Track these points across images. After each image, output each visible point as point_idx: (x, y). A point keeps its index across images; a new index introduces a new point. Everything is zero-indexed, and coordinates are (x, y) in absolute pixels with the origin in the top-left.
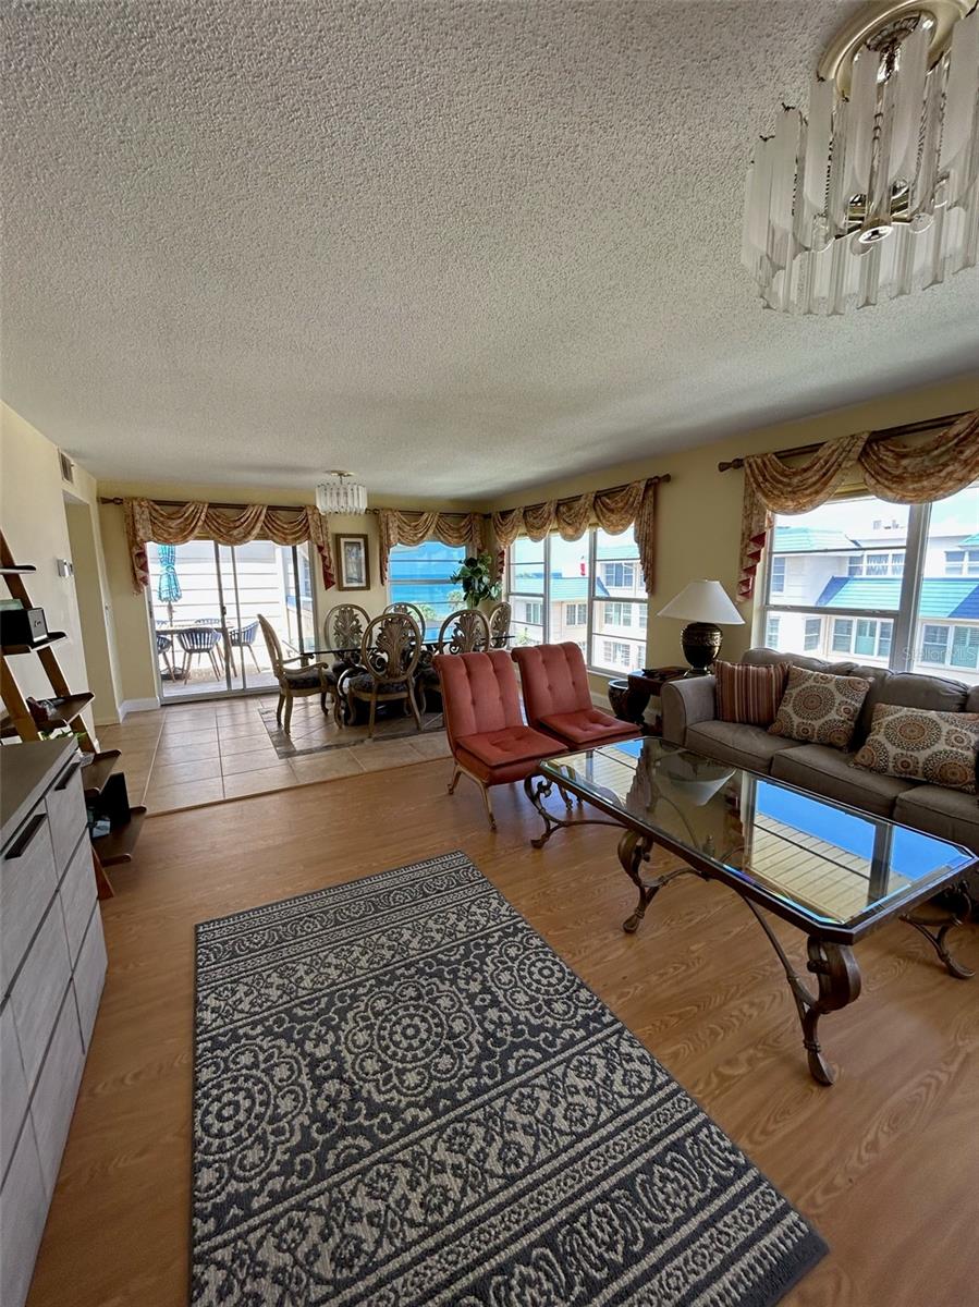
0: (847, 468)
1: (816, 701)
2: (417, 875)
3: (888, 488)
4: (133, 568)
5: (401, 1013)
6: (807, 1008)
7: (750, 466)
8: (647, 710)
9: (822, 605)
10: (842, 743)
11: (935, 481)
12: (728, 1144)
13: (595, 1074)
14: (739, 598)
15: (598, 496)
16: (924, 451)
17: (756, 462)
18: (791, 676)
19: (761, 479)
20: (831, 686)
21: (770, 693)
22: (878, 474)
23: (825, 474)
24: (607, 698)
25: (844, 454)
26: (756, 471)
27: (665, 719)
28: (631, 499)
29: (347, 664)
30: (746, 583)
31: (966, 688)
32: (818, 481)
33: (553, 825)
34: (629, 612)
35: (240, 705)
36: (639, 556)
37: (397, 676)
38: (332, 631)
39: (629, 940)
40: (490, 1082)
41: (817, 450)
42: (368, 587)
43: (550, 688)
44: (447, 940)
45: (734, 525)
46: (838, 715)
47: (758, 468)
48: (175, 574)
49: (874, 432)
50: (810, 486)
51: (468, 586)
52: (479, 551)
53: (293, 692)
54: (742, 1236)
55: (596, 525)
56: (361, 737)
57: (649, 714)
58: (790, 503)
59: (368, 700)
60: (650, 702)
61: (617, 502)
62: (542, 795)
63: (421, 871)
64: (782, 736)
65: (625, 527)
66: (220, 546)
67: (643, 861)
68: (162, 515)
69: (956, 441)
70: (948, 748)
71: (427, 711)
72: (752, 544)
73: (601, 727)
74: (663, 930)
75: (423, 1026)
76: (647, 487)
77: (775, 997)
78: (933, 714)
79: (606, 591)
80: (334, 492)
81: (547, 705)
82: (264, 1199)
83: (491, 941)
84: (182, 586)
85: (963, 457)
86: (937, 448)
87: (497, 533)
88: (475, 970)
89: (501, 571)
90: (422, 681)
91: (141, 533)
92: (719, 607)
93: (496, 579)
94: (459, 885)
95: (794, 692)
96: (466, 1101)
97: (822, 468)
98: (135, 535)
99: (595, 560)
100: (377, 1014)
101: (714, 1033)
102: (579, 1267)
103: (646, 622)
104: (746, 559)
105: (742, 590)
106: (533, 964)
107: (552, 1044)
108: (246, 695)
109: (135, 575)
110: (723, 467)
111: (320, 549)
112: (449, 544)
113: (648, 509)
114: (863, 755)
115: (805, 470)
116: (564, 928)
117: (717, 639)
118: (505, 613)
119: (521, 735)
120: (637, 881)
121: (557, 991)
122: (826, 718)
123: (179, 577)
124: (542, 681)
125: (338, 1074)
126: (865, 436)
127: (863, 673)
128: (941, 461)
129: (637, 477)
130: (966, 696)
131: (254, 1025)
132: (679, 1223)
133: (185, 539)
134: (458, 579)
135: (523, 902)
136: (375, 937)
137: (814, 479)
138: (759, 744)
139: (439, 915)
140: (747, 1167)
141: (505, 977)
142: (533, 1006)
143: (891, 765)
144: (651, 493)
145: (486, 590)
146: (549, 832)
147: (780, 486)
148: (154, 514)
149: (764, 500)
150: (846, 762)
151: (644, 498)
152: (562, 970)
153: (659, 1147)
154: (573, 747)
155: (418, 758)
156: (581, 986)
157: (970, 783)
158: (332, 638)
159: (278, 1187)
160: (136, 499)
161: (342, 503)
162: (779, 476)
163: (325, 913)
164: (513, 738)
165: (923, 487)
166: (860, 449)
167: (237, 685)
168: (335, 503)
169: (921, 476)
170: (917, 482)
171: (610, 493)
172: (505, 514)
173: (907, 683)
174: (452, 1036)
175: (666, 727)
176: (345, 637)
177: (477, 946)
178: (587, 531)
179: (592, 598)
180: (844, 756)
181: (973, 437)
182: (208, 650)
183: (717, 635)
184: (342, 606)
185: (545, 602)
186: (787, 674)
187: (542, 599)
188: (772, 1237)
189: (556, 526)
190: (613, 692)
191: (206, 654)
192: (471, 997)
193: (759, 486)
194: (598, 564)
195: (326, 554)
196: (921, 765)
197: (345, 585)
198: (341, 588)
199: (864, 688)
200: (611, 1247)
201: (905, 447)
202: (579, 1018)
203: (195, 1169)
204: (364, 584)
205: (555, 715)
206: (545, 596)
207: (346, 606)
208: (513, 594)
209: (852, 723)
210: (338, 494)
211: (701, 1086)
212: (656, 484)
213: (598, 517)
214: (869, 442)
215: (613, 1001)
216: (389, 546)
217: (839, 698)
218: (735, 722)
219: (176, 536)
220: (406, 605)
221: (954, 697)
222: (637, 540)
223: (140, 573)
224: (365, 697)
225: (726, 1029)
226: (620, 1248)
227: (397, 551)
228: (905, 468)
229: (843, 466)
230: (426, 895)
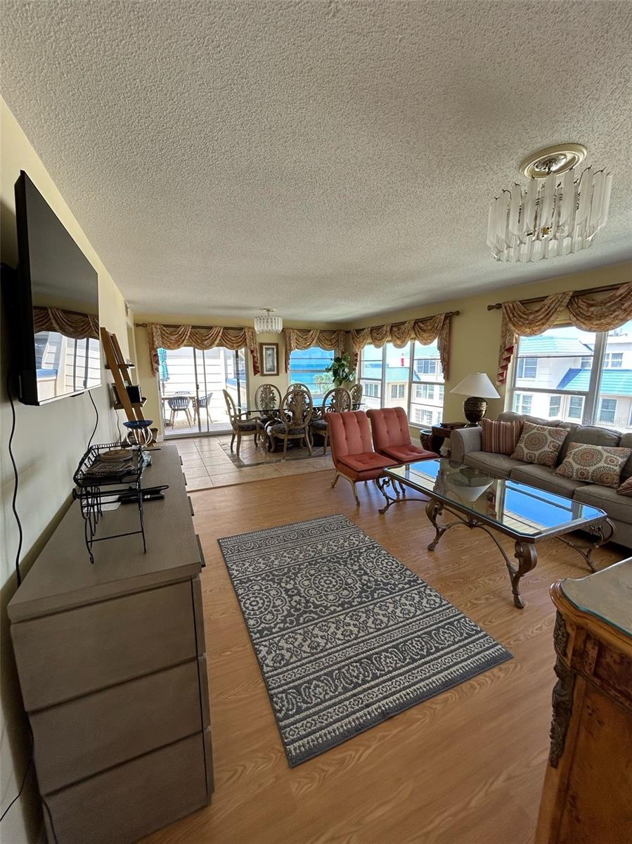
0: (559, 311)
1: (537, 441)
2: (320, 523)
3: (583, 323)
4: (152, 363)
5: (322, 575)
6: (514, 575)
7: (506, 308)
8: (442, 447)
9: (559, 389)
10: (550, 464)
11: (608, 320)
12: (473, 624)
13: (414, 600)
14: (498, 383)
15: (416, 322)
16: (603, 303)
17: (509, 306)
18: (525, 427)
19: (511, 316)
20: (546, 433)
21: (512, 434)
22: (578, 315)
23: (547, 314)
24: (419, 441)
25: (559, 303)
26: (509, 311)
27: (452, 452)
28: (436, 325)
29: (270, 418)
30: (502, 375)
31: (621, 434)
32: (544, 317)
33: (390, 501)
34: (433, 390)
35: (205, 441)
36: (439, 358)
37: (299, 425)
38: (259, 399)
39: (430, 553)
40: (366, 600)
41: (544, 300)
42: (278, 374)
43: (388, 432)
44: (340, 549)
45: (497, 343)
46: (548, 449)
47: (510, 309)
48: (166, 365)
49: (576, 291)
50: (539, 321)
51: (336, 373)
52: (343, 353)
53: (242, 433)
54: (476, 651)
55: (415, 339)
56: (279, 459)
57: (443, 449)
58: (528, 330)
59: (282, 438)
60: (445, 442)
61: (427, 326)
62: (385, 486)
63: (323, 521)
64: (518, 460)
65: (432, 341)
66: (196, 350)
67: (438, 515)
68: (167, 333)
69: (619, 298)
70: (605, 465)
71: (314, 446)
72: (506, 353)
73: (416, 454)
74: (448, 550)
75: (333, 580)
76: (446, 318)
77: (501, 577)
78: (600, 448)
79: (419, 378)
80: (265, 321)
81: (386, 443)
82: (276, 629)
83: (361, 551)
84: (169, 372)
85: (623, 307)
86: (610, 302)
87: (354, 342)
88: (355, 562)
89: (356, 365)
90: (311, 428)
91: (156, 343)
92: (486, 388)
93: (352, 370)
94: (343, 528)
95: (526, 436)
96: (356, 606)
97: (546, 311)
98: (153, 344)
99: (413, 360)
100: (311, 576)
101: (471, 589)
102: (408, 654)
103: (443, 397)
104: (502, 361)
105: (499, 379)
106: (383, 560)
107: (394, 589)
108: (209, 435)
109: (152, 366)
110: (490, 308)
111: (252, 352)
112: (325, 349)
113: (446, 331)
114: (560, 469)
115: (537, 311)
116: (398, 547)
117: (484, 407)
118: (359, 389)
119: (372, 457)
120: (435, 525)
121: (395, 571)
122: (543, 450)
123: (168, 367)
124: (383, 428)
125: (299, 594)
126: (571, 294)
127: (564, 426)
128: (612, 309)
129: (440, 312)
130: (620, 438)
131: (257, 576)
132: (449, 646)
133: (179, 347)
134: (330, 369)
135: (376, 536)
136: (305, 547)
137: (542, 317)
138: (503, 463)
139: (335, 540)
140: (481, 631)
141: (370, 565)
142: (384, 576)
143: (575, 474)
144: (448, 321)
145: (346, 376)
146: (389, 505)
147: (522, 320)
148: (164, 332)
149: (513, 328)
150: (551, 473)
151: (443, 324)
152: (397, 563)
153: (443, 623)
154: (400, 462)
155: (311, 470)
156: (406, 570)
157: (616, 483)
158: (259, 403)
159: (282, 626)
160: (153, 324)
161: (270, 327)
162: (521, 314)
163: (279, 537)
164: (367, 458)
165: (602, 323)
166: (568, 301)
167: (204, 430)
168: (266, 327)
169: (601, 317)
170: (599, 320)
171: (423, 321)
172: (358, 331)
173: (588, 431)
174: (347, 584)
175: (453, 454)
176: (266, 403)
177: (355, 552)
178: (409, 343)
179: (411, 382)
180: (550, 470)
181: (629, 296)
182: (184, 410)
183: (484, 404)
184: (265, 385)
185: (382, 384)
186: (522, 426)
187: (380, 382)
188: (490, 651)
189: (390, 339)
190: (423, 437)
191: (184, 412)
192: (355, 572)
193: (510, 319)
194: (415, 361)
195: (255, 355)
196: (590, 474)
197: (265, 373)
198: (263, 375)
199: (564, 435)
200: (422, 650)
201: (593, 300)
202: (406, 581)
203: (246, 620)
204: (275, 372)
205: (390, 447)
206: (382, 380)
207: (267, 385)
208: (363, 379)
209: (557, 453)
210: (267, 322)
211: (463, 606)
212: (451, 316)
213: (416, 335)
214: (573, 297)
215: (421, 576)
216: (291, 350)
217: (550, 439)
218: (492, 452)
219: (175, 343)
220: (301, 385)
221: (614, 439)
222: (439, 348)
223: (155, 365)
224: (281, 436)
225: (476, 588)
226: (425, 650)
227: (296, 353)
228: (592, 312)
229: (558, 310)
230: (327, 532)
